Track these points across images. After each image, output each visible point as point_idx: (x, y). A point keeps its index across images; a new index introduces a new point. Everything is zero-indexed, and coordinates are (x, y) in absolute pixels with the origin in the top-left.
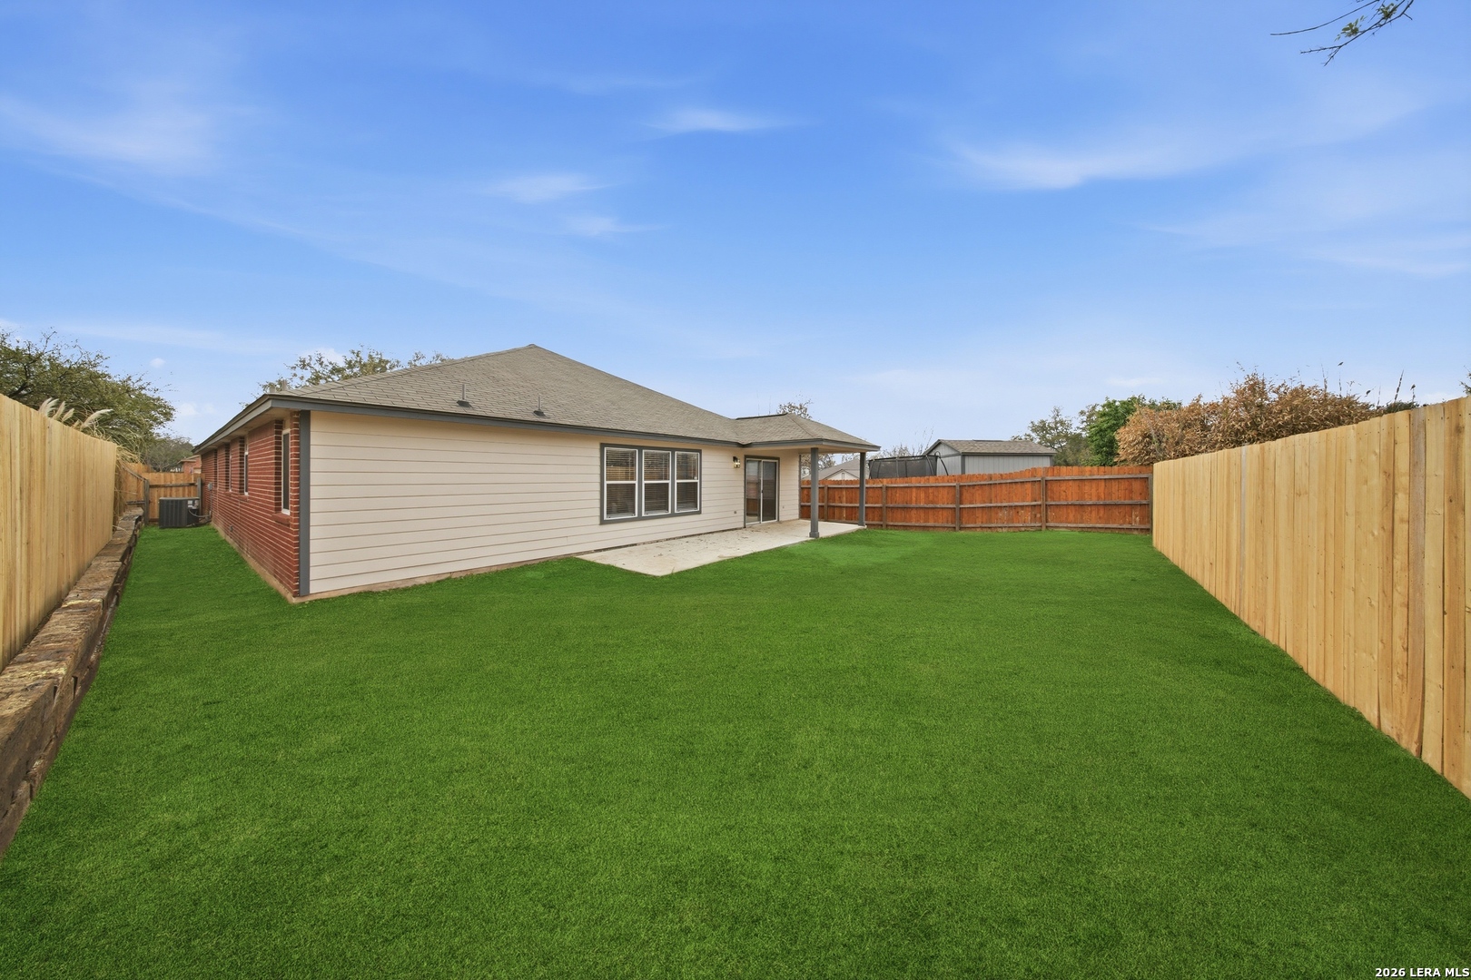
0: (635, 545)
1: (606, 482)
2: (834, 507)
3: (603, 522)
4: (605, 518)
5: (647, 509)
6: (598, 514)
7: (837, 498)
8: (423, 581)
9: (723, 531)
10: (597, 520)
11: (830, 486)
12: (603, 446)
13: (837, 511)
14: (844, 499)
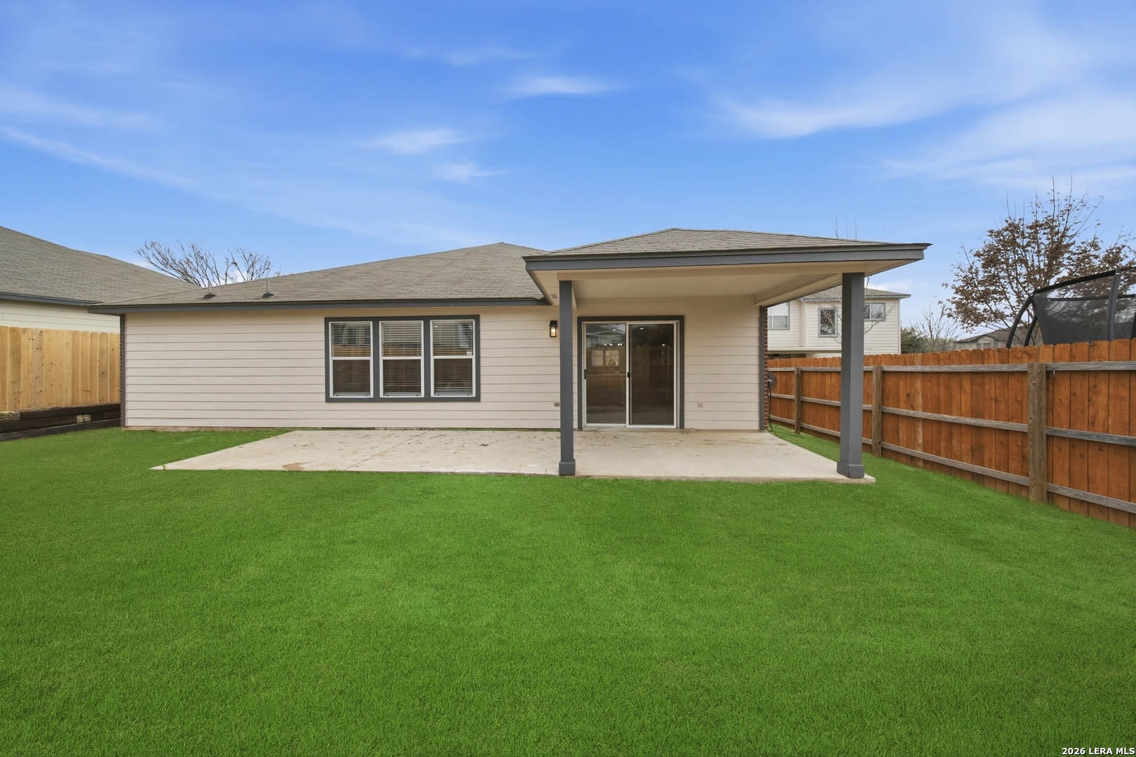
0: (373, 429)
1: (331, 359)
2: (898, 416)
3: (328, 400)
4: (331, 395)
5: (386, 390)
6: (324, 390)
7: (903, 397)
8: (182, 430)
9: (504, 429)
10: (323, 397)
11: (886, 368)
12: (327, 320)
13: (903, 427)
14: (920, 400)
